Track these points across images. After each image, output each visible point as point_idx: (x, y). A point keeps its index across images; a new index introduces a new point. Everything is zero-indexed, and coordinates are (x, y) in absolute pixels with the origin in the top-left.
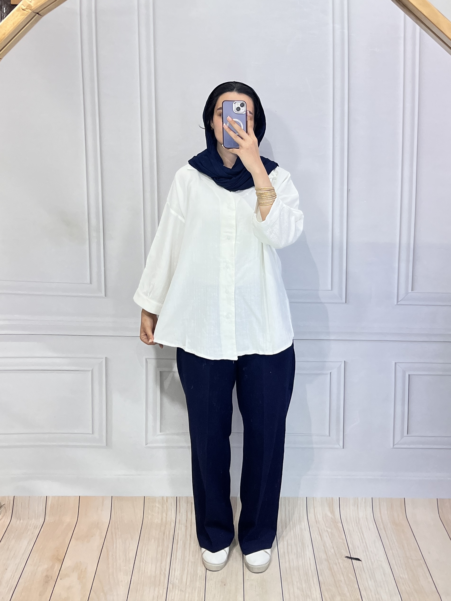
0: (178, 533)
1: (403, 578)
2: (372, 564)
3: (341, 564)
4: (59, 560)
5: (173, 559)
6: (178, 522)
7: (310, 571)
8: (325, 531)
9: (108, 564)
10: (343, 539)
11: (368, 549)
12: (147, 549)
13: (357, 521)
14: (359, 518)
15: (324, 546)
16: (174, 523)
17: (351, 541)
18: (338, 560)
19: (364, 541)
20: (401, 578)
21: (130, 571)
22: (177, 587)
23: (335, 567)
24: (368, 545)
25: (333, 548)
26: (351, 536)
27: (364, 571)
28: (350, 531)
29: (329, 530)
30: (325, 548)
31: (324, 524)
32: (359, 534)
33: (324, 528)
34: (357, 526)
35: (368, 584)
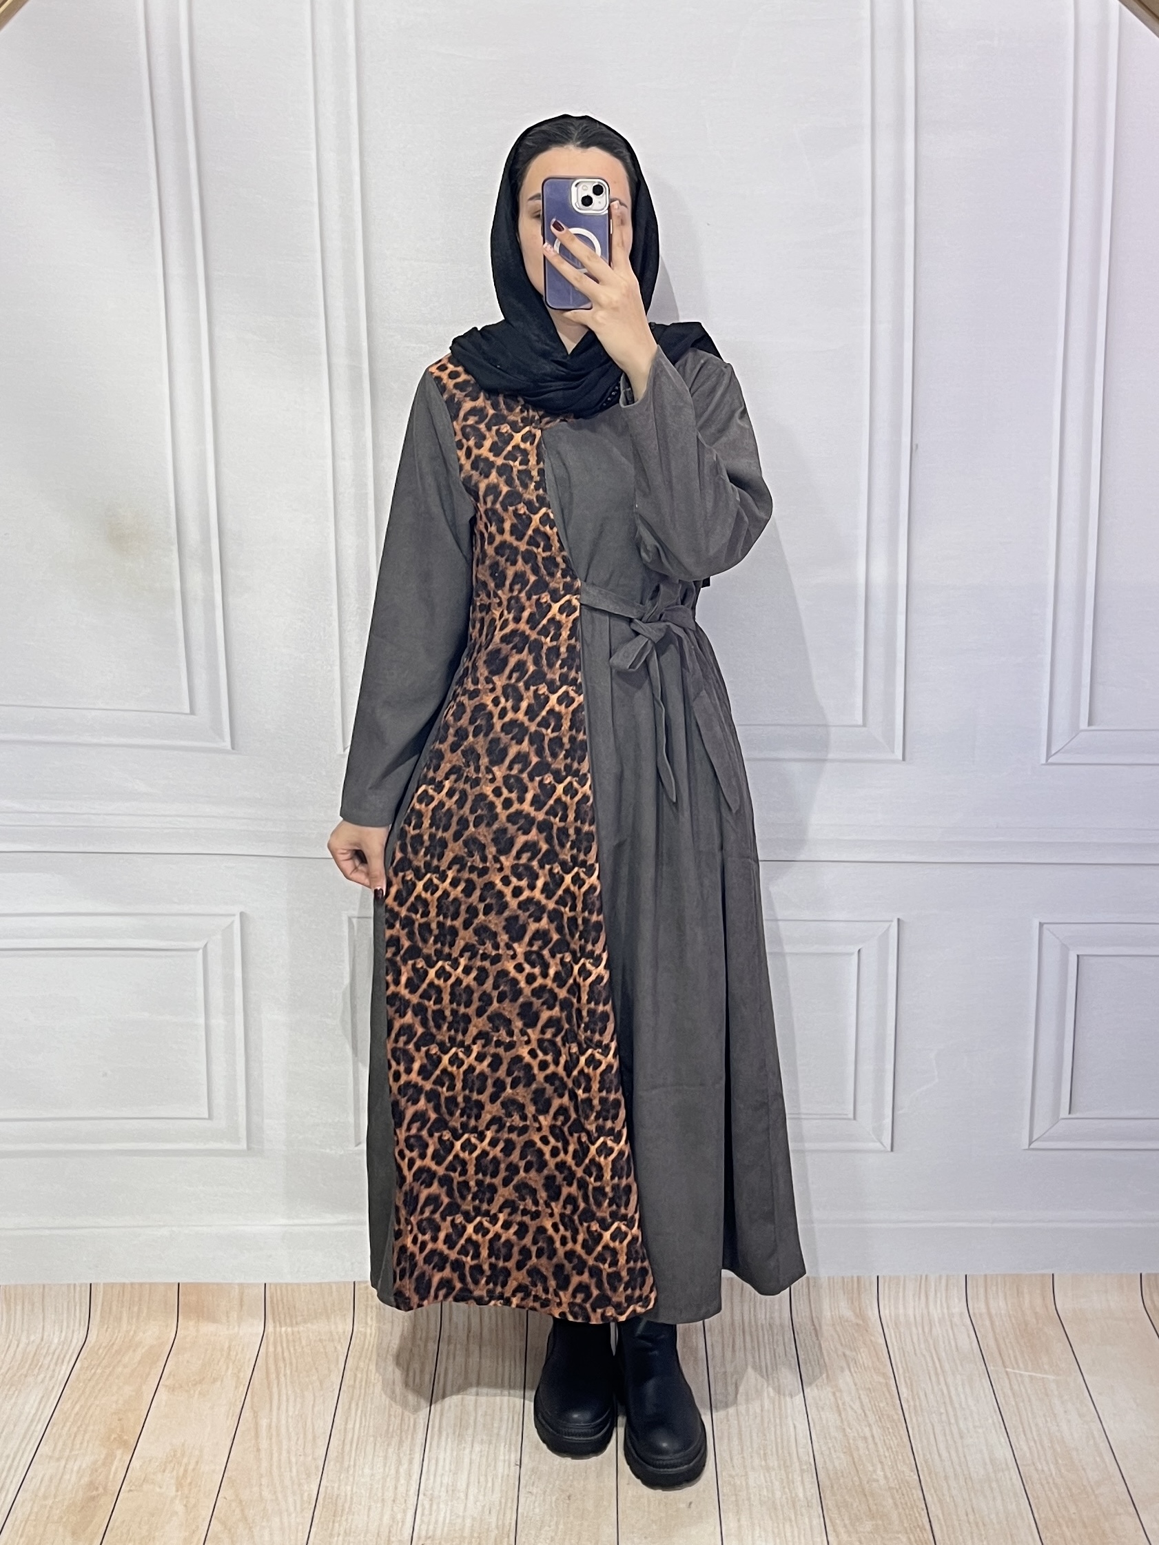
0: (446, 1370)
1: (1043, 1471)
2: (962, 1437)
3: (877, 1440)
4: (125, 1444)
5: (432, 1438)
6: (446, 1340)
7: (795, 1460)
8: (838, 1356)
9: (258, 1450)
10: (884, 1375)
11: (950, 1397)
12: (362, 1411)
13: (927, 1330)
14: (930, 1321)
15: (834, 1394)
16: (434, 1342)
17: (907, 1379)
18: (871, 1430)
19: (942, 1379)
20: (1036, 1470)
21: (317, 1468)
22: (442, 1506)
23: (861, 1444)
24: (952, 1389)
25: (859, 1398)
26: (907, 1367)
27: (940, 1455)
28: (906, 1355)
29: (848, 1353)
30: (836, 1399)
31: (836, 1336)
32: (929, 1359)
33: (836, 1349)
34: (926, 1341)
35: (949, 1489)
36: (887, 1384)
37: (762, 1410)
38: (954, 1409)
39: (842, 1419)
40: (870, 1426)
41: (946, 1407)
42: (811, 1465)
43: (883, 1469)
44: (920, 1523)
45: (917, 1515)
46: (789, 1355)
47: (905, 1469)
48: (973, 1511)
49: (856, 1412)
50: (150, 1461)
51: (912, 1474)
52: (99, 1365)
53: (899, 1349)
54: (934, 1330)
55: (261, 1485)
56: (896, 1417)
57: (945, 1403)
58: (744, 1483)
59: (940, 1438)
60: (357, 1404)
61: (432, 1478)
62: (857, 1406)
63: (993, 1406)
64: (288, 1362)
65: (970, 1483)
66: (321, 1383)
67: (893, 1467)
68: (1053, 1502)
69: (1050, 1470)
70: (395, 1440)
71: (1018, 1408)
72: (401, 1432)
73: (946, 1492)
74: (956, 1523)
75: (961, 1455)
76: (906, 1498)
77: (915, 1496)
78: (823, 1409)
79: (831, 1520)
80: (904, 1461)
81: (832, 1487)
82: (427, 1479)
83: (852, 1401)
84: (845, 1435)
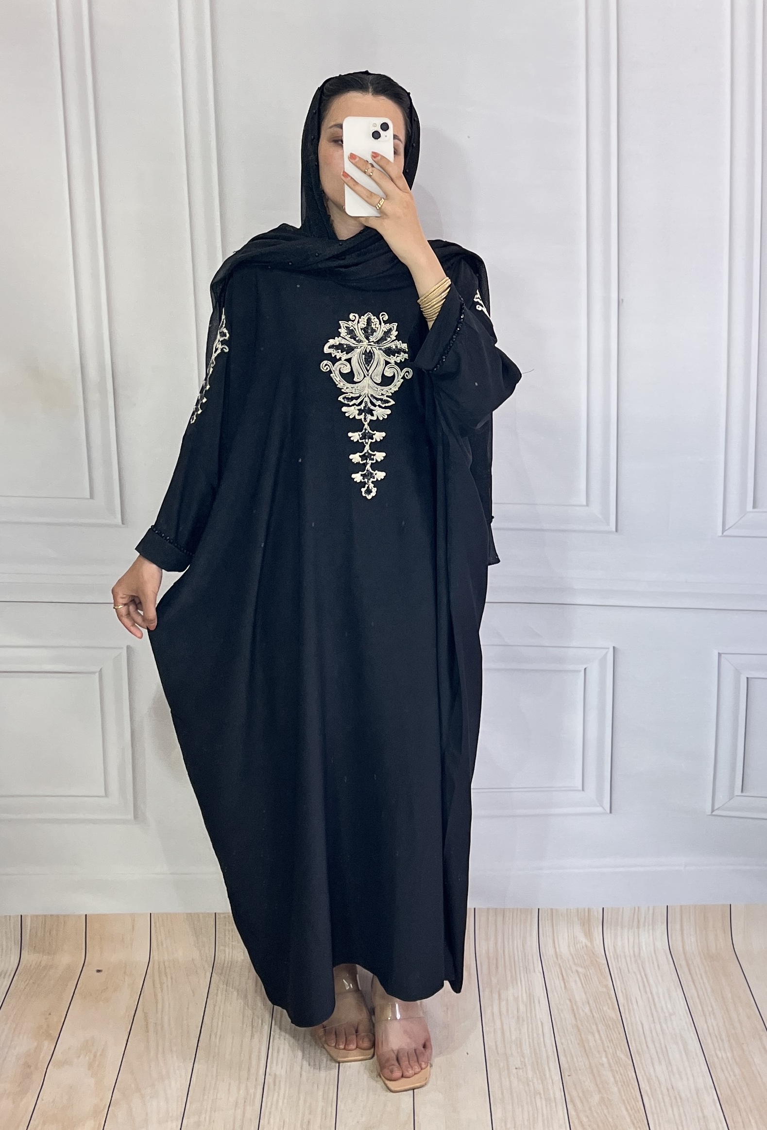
1: (722, 1057)
2: (663, 1034)
3: (601, 1033)
4: (50, 1036)
8: (572, 972)
9: (148, 1042)
10: (606, 986)
11: (654, 1004)
12: (223, 1013)
13: (636, 953)
15: (570, 1000)
17: (623, 989)
18: (597, 1027)
19: (648, 989)
20: (717, 1057)
22: (283, 1083)
24: (655, 997)
25: (588, 1003)
26: (623, 980)
27: (647, 1046)
28: (622, 970)
29: (580, 970)
30: (572, 1004)
31: (570, 958)
32: (639, 976)
33: (570, 967)
34: (636, 961)
35: (654, 1069)
36: (608, 993)
37: (518, 1012)
38: (657, 1011)
39: (576, 1018)
40: (596, 1024)
41: (651, 1010)
42: (554, 1052)
43: (607, 1057)
44: (634, 1097)
45: (632, 1090)
46: (536, 970)
47: (622, 1056)
48: (673, 1088)
49: (586, 1014)
50: (69, 1048)
51: (626, 1059)
52: (32, 977)
53: (617, 969)
54: (641, 951)
55: (150, 1067)
56: (615, 1018)
57: (650, 1007)
58: (506, 1067)
59: (647, 1033)
60: (220, 1008)
61: (275, 1062)
62: (587, 1010)
63: (686, 1010)
64: (169, 977)
65: (670, 1069)
66: (193, 992)
67: (613, 1054)
68: (730, 1081)
69: (727, 1058)
70: (249, 1034)
71: (703, 1011)
72: (253, 1027)
73: (653, 1074)
74: (660, 1096)
75: (663, 1046)
76: (624, 1077)
77: (630, 1076)
78: (562, 1011)
79: (569, 1093)
80: (622, 1049)
81: (570, 1069)
82: (272, 1063)
83: (583, 1005)
84: (579, 1030)
